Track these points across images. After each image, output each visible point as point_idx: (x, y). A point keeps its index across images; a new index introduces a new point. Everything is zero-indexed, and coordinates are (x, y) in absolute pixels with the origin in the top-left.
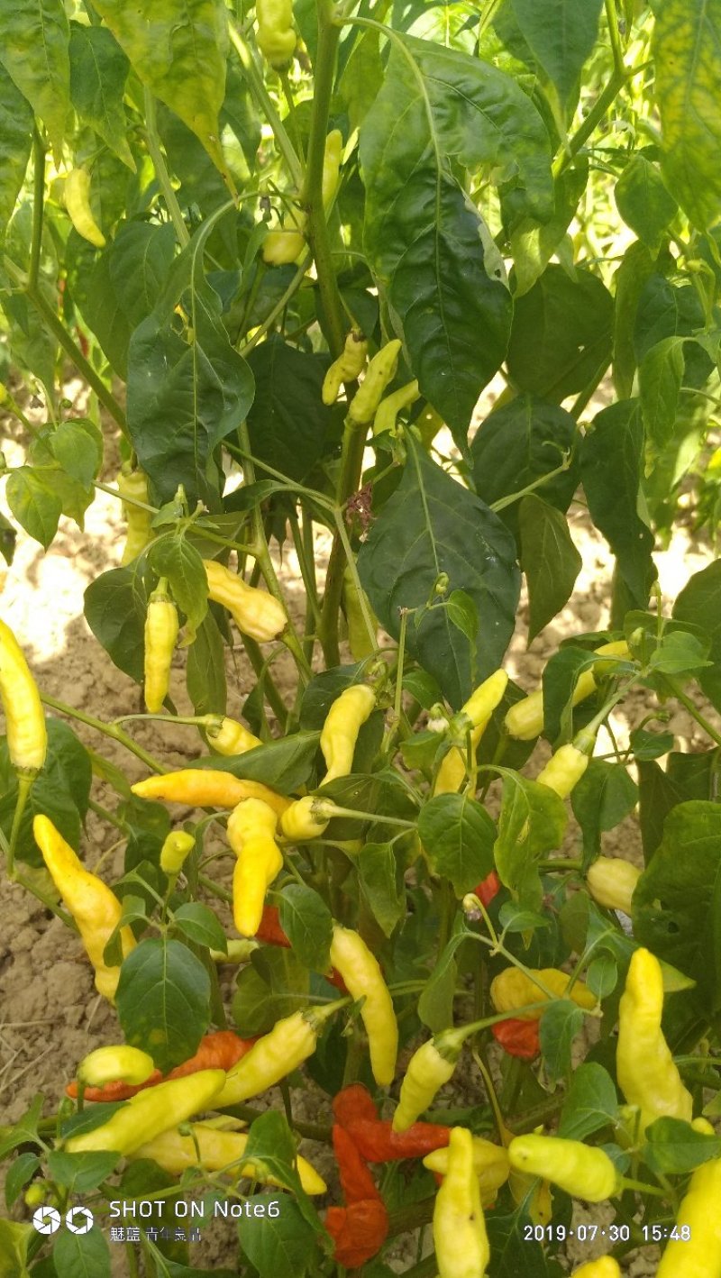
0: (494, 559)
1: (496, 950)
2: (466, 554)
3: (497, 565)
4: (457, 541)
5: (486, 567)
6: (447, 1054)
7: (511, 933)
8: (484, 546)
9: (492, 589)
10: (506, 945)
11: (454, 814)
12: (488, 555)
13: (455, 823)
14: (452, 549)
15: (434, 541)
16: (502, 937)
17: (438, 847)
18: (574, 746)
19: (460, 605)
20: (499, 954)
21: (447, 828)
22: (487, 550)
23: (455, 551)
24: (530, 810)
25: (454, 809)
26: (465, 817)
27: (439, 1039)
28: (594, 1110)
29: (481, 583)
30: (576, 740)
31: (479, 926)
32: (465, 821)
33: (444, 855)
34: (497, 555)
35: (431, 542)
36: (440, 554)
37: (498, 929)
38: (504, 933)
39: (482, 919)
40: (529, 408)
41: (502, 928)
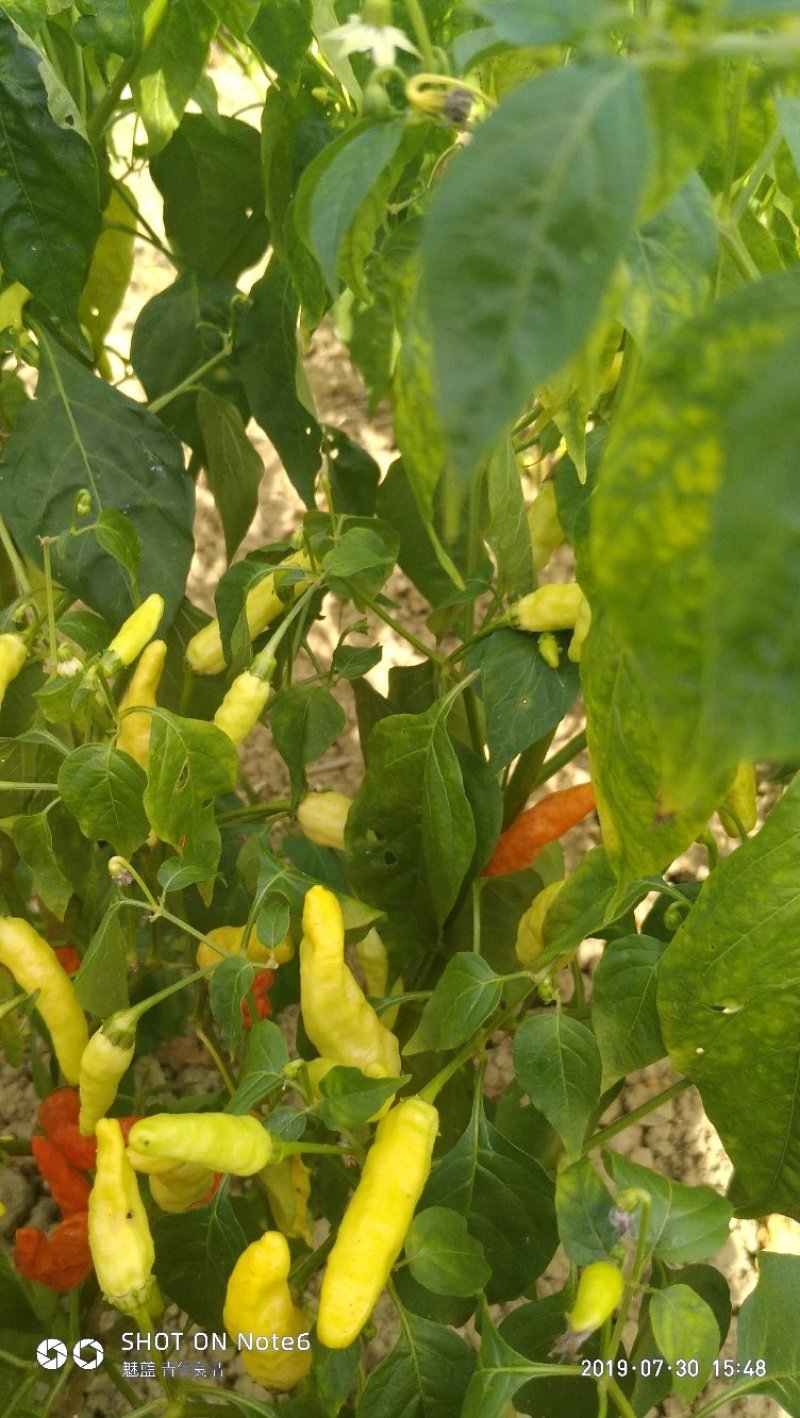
0: (160, 469)
1: (157, 915)
2: (125, 466)
3: (164, 475)
4: (114, 451)
5: (152, 479)
6: (118, 1040)
7: (173, 893)
8: (146, 456)
9: (161, 504)
10: (169, 906)
11: (99, 768)
12: (153, 464)
13: (100, 779)
14: (108, 462)
15: (84, 453)
16: (162, 899)
17: (87, 808)
18: (252, 673)
19: (113, 527)
20: (161, 918)
21: (92, 785)
22: (151, 458)
23: (113, 465)
24: (188, 752)
25: (98, 763)
26: (111, 770)
27: (109, 1025)
28: (265, 1073)
29: (148, 498)
30: (252, 667)
31: (133, 890)
32: (112, 774)
33: (95, 816)
34: (163, 463)
35: (82, 456)
36: (95, 470)
37: (156, 891)
38: (164, 893)
39: (134, 882)
40: (195, 289)
41: (161, 890)
